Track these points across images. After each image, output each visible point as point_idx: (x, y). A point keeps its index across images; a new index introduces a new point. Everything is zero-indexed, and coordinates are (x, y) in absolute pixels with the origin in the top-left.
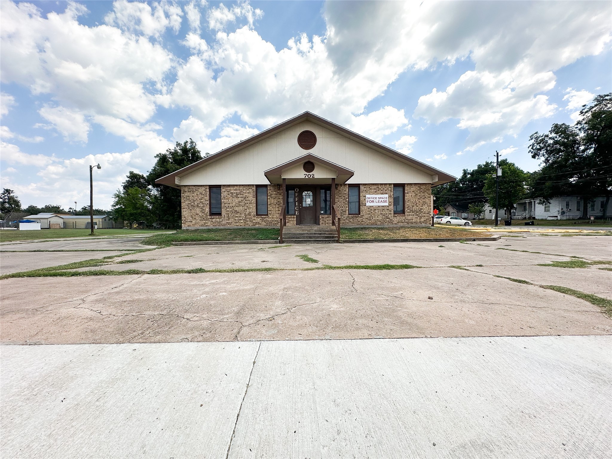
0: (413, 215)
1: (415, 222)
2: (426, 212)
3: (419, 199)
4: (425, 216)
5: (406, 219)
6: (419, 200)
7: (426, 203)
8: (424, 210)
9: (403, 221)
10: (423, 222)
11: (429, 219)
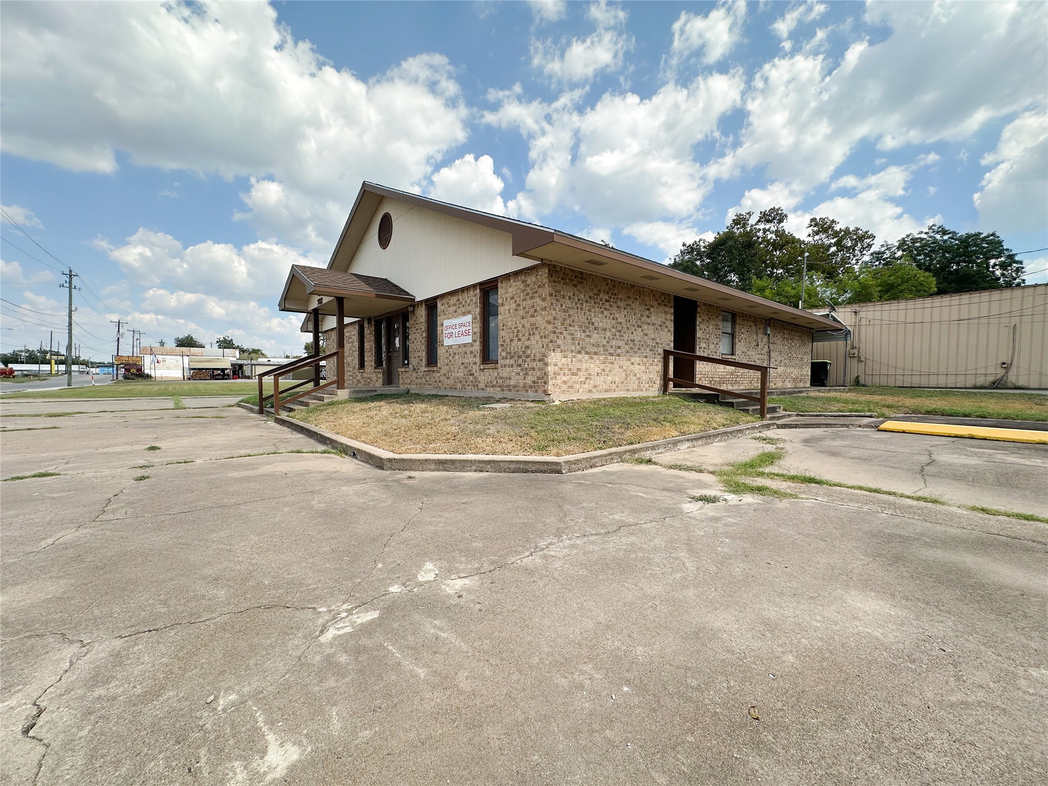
0: (512, 366)
1: (515, 386)
2: (538, 356)
3: (523, 318)
4: (534, 369)
5: (500, 378)
6: (523, 321)
7: (537, 328)
8: (534, 351)
9: (495, 383)
10: (531, 387)
11: (542, 378)
